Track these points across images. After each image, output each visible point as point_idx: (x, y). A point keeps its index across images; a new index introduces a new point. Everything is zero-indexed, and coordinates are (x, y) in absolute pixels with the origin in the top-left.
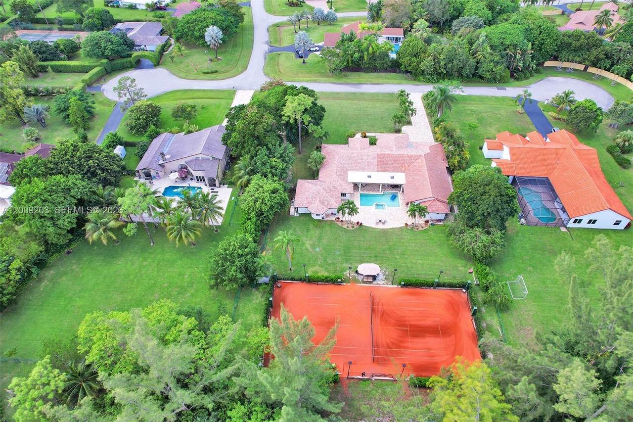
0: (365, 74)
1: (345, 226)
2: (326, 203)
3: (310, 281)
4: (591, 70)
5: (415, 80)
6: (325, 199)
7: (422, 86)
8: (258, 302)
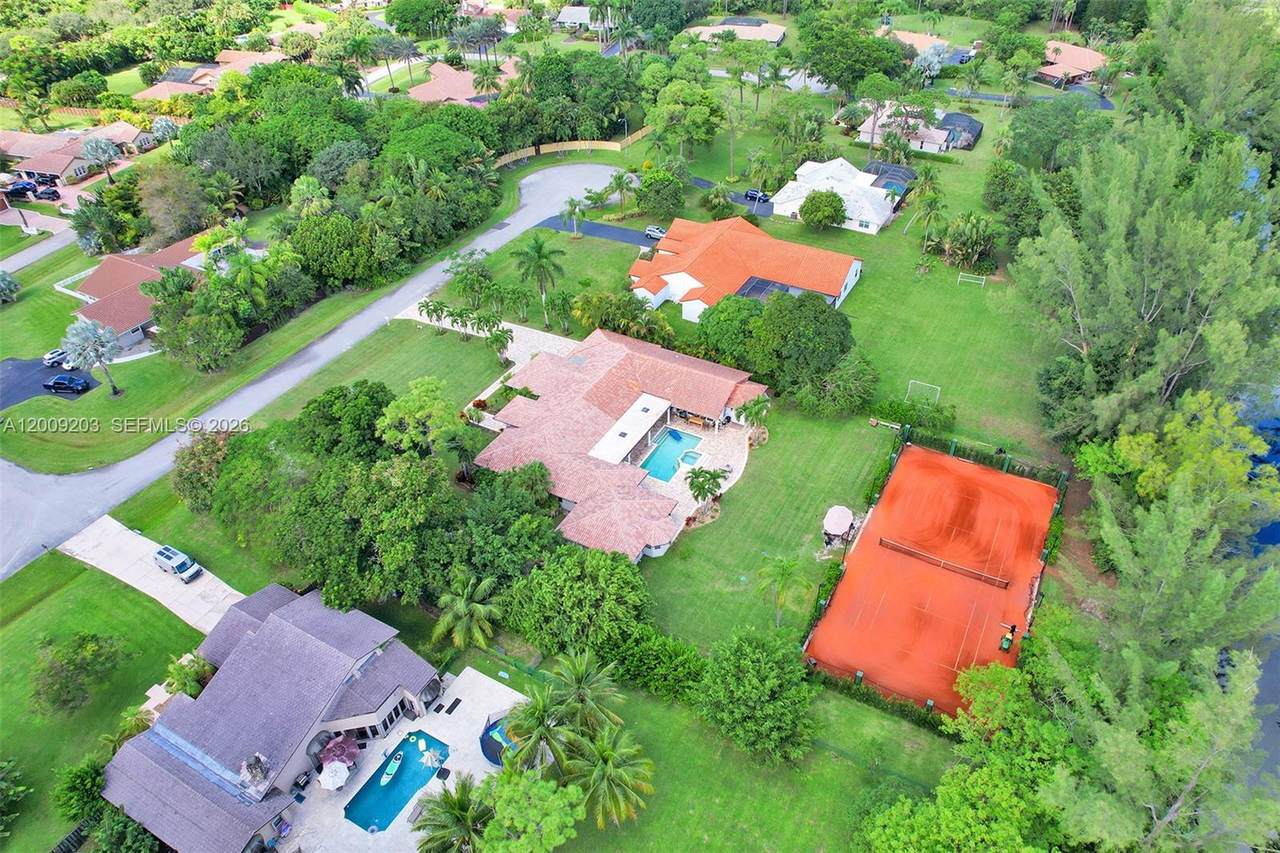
0: (275, 333)
1: (708, 521)
2: (654, 513)
3: (819, 614)
4: (545, 149)
5: (372, 289)
6: (646, 510)
7: (401, 290)
8: (835, 712)
